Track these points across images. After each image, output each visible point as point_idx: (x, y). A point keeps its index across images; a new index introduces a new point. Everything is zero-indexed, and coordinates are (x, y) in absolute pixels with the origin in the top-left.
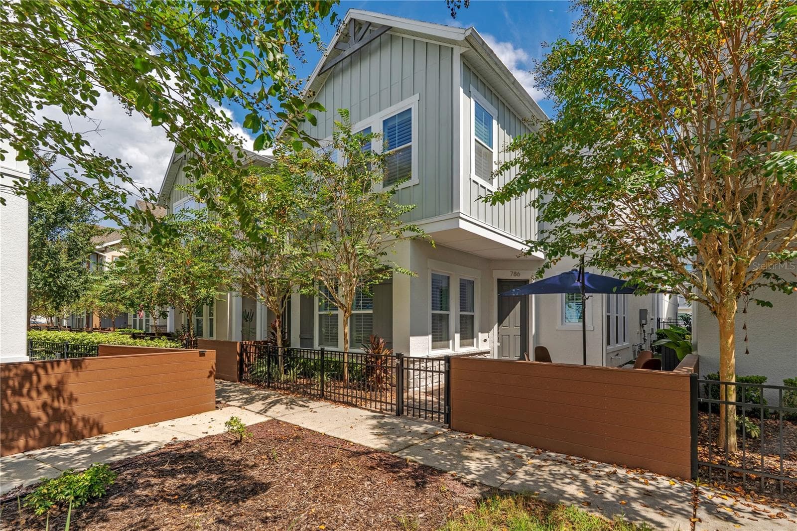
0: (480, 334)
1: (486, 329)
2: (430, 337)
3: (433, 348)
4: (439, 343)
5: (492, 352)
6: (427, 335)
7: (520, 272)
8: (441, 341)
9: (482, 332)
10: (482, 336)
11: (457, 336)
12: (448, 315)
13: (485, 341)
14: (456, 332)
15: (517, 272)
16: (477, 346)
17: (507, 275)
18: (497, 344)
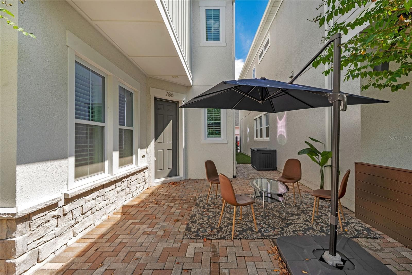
0: (139, 150)
1: (144, 146)
2: (72, 160)
3: (78, 176)
4: (88, 168)
5: (149, 168)
6: (65, 157)
7: (174, 93)
8: (91, 163)
9: (141, 148)
10: (141, 152)
11: (116, 155)
12: (103, 128)
13: (144, 157)
14: (114, 150)
15: (171, 93)
16: (137, 164)
17: (163, 95)
18: (154, 159)
